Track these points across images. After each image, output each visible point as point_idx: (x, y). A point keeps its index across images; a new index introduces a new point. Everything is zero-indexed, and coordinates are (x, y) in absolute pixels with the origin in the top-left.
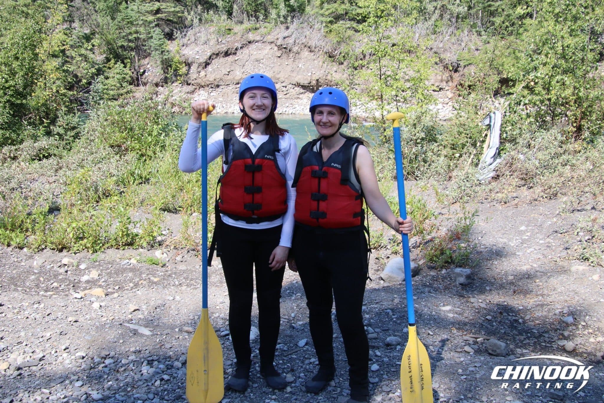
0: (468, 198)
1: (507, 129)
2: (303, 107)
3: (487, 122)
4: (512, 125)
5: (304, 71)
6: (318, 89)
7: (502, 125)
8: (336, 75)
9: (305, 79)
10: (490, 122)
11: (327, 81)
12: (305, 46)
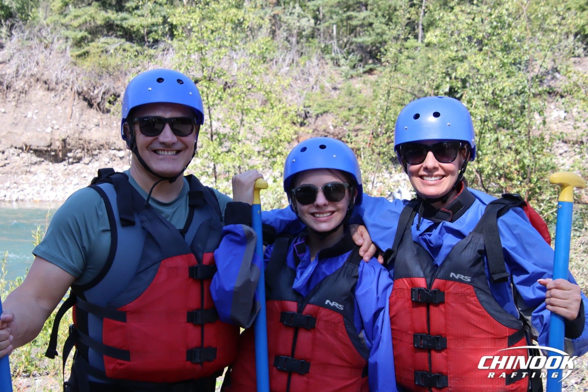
2: (37, 188)
5: (37, 124)
6: (65, 155)
8: (97, 131)
9: (41, 139)
11: (81, 142)
12: (38, 80)
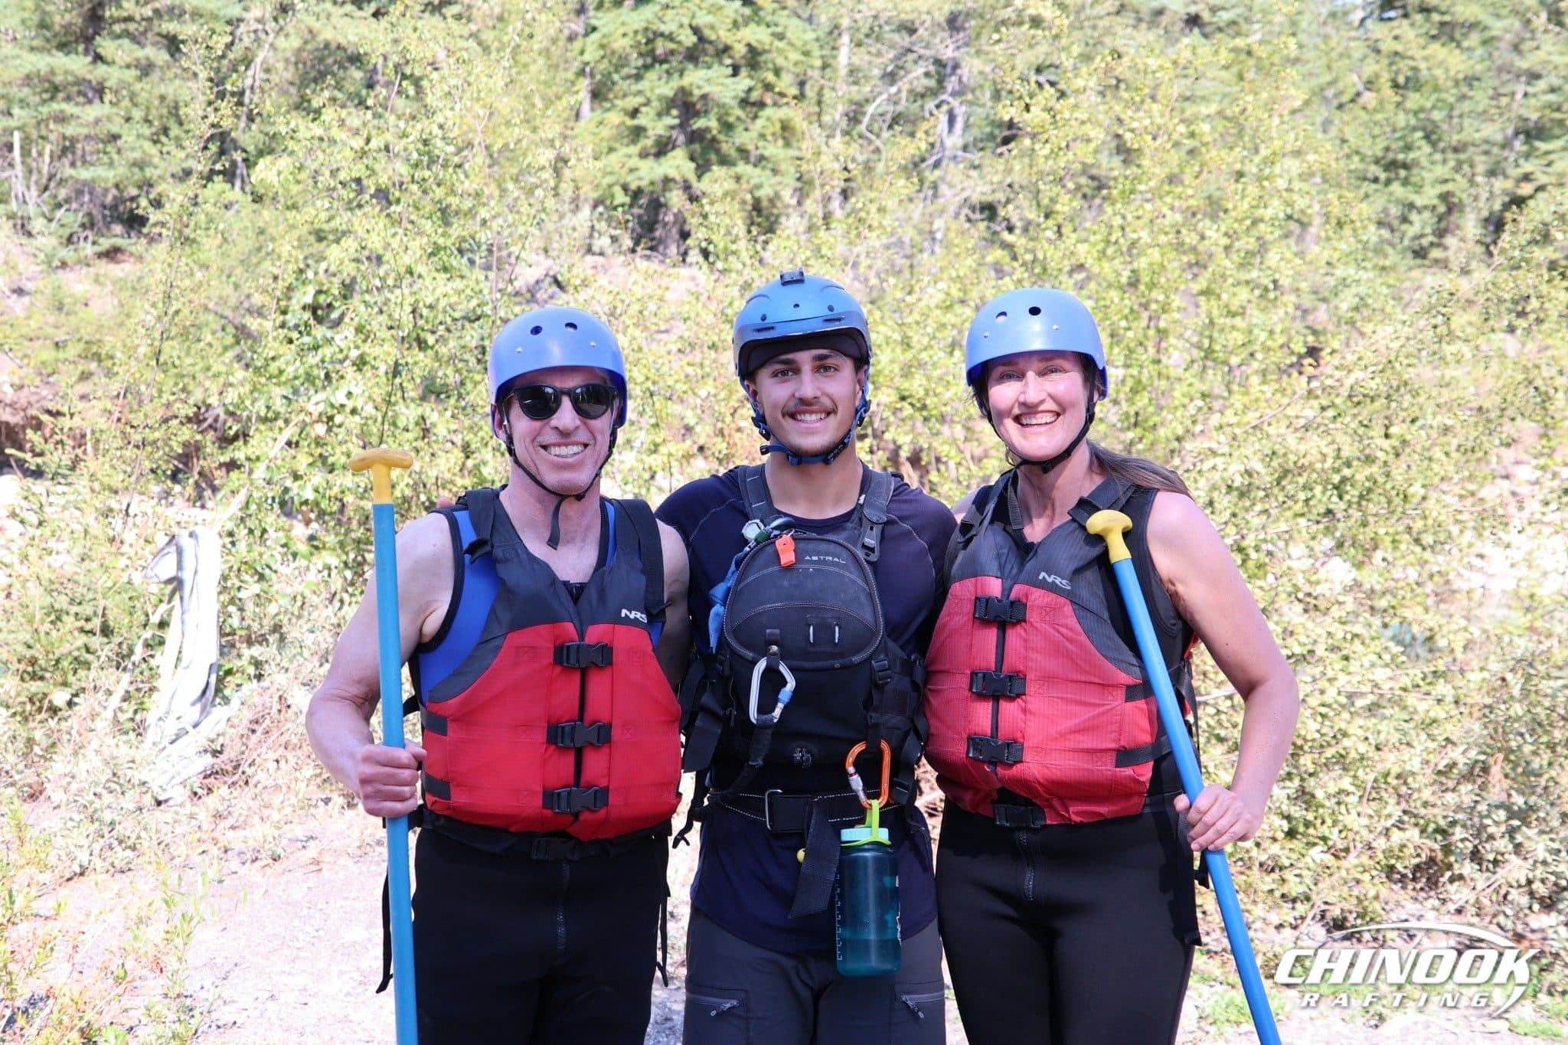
0: (129, 852)
1: (242, 594)
3: (167, 568)
4: (262, 577)
7: (225, 578)
10: (180, 567)
